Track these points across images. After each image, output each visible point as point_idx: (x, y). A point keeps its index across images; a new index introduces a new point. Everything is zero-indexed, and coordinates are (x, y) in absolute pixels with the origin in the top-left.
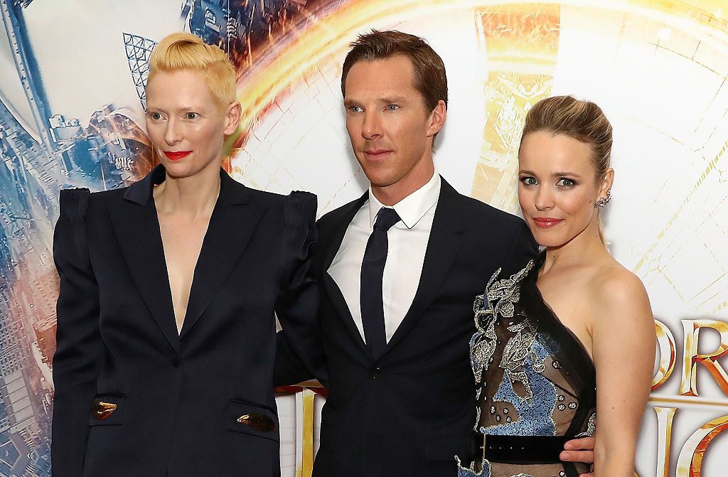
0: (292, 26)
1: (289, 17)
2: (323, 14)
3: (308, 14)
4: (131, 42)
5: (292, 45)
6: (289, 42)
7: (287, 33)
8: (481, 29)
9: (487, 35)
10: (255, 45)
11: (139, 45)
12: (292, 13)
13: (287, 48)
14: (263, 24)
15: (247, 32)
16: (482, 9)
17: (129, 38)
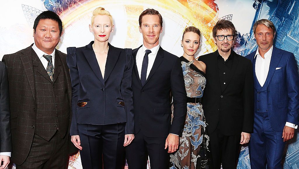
0: (75, 5)
1: (74, 3)
2: (84, 3)
3: (80, 3)
4: (24, 7)
5: (75, 10)
6: (74, 9)
7: (74, 7)
8: (125, 10)
9: (127, 11)
10: (64, 10)
11: (27, 8)
12: (75, 3)
13: (74, 11)
14: (67, 5)
15: (62, 6)
16: (125, 6)
17: (23, 6)
